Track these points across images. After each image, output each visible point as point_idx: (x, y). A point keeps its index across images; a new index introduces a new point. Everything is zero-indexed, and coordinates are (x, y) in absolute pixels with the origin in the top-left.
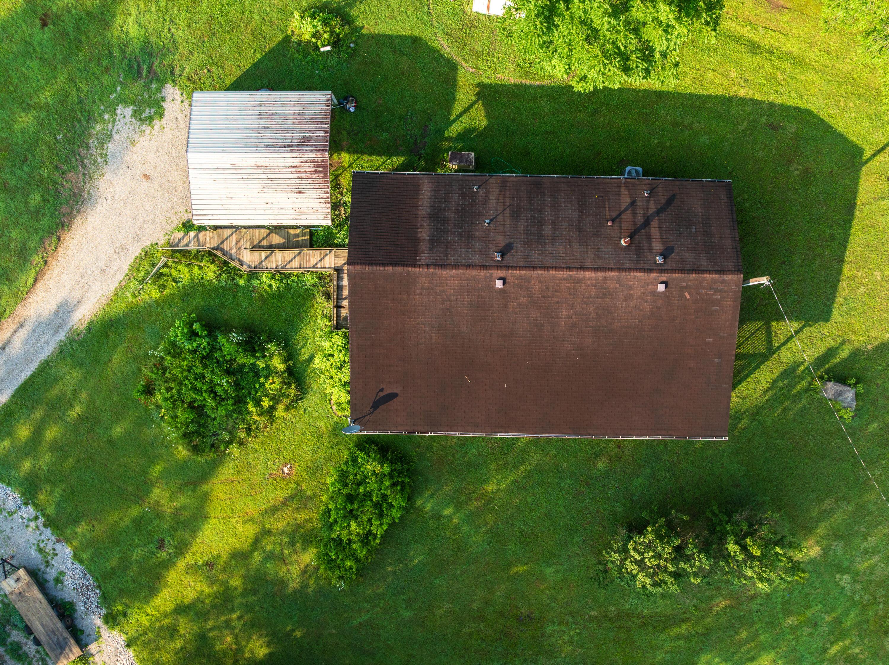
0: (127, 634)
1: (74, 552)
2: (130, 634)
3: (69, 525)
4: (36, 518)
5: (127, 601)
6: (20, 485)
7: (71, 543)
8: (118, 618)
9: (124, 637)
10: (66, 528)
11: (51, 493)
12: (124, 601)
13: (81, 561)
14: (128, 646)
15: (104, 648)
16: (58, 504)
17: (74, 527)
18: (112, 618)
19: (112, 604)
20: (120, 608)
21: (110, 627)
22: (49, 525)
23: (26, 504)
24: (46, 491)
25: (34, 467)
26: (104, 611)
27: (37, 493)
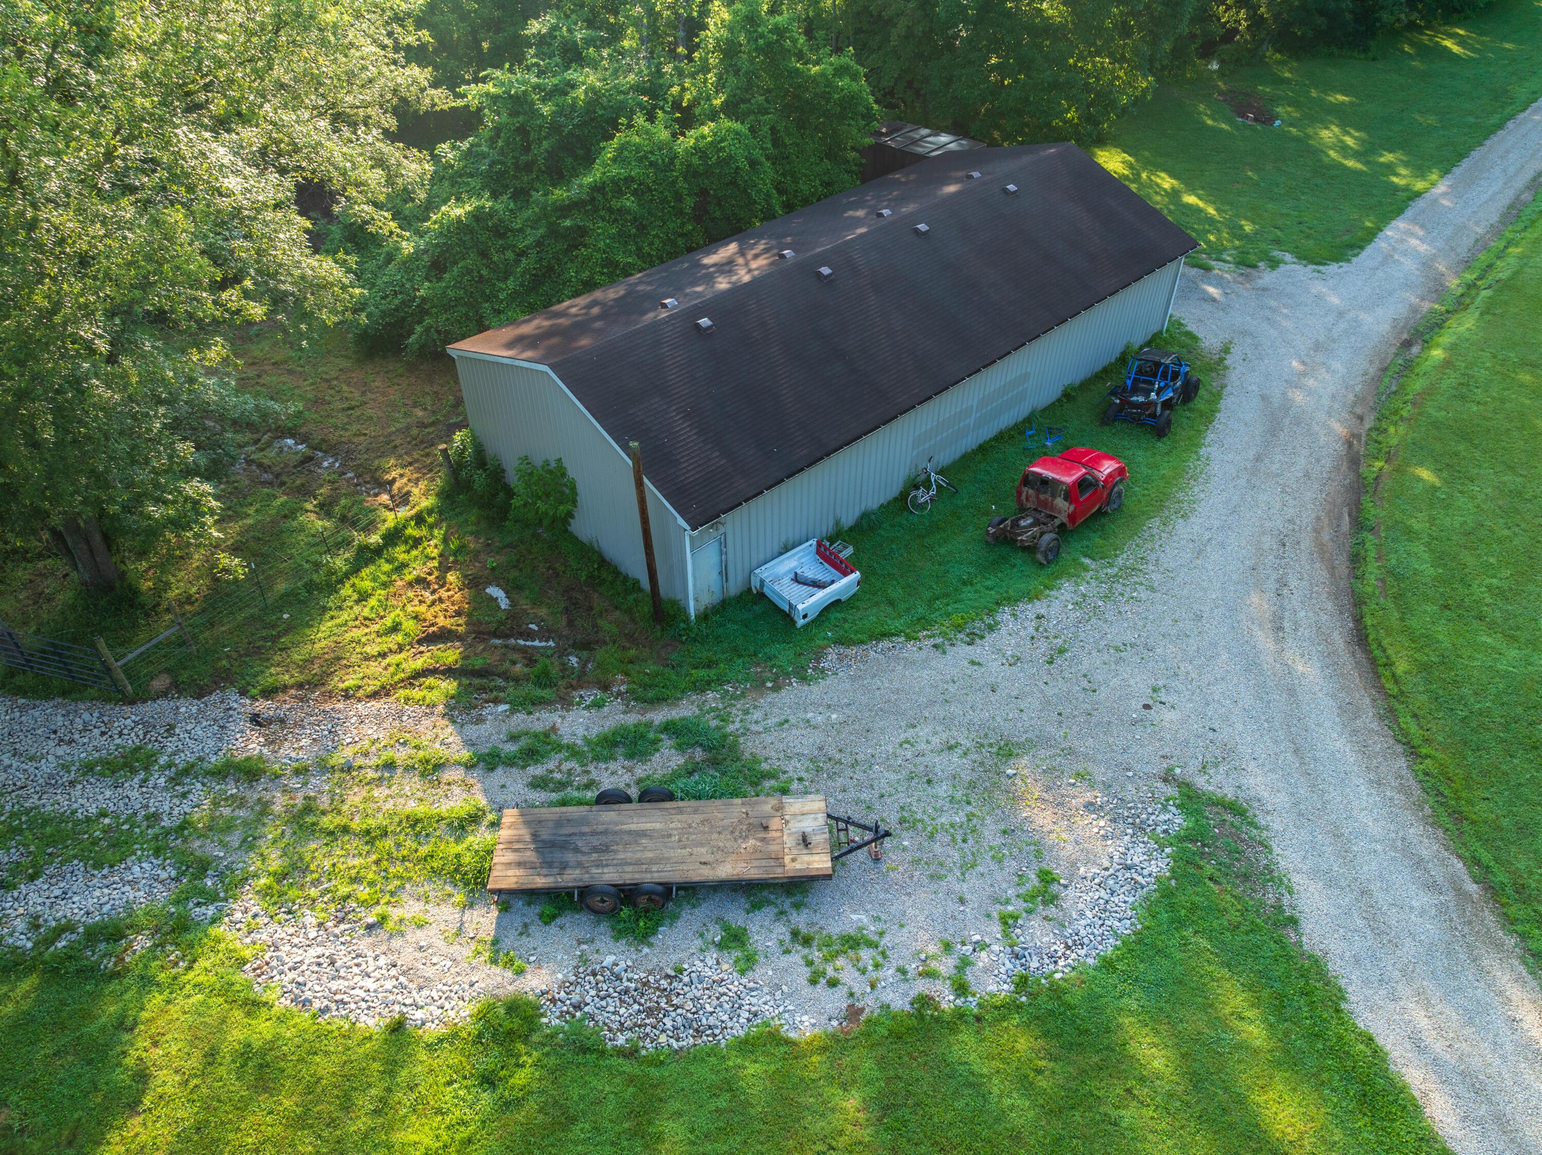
0: (430, 1047)
1: (788, 1042)
2: (423, 1055)
3: (888, 1080)
4: (961, 989)
5: (520, 1117)
6: (1092, 997)
7: (824, 1049)
8: (497, 1050)
9: (433, 1031)
10: (881, 1062)
11: (1025, 1084)
12: (532, 1105)
13: (746, 1046)
14: (398, 1028)
15: (455, 950)
16: (975, 1084)
17: (870, 1091)
18: (510, 1033)
19: (552, 1061)
20: (521, 1078)
21: (491, 1007)
22: (921, 1017)
23: (1022, 983)
24: (1039, 1071)
25: (1142, 1079)
26: (551, 1020)
27: (1046, 1034)
